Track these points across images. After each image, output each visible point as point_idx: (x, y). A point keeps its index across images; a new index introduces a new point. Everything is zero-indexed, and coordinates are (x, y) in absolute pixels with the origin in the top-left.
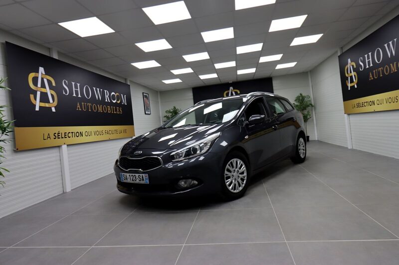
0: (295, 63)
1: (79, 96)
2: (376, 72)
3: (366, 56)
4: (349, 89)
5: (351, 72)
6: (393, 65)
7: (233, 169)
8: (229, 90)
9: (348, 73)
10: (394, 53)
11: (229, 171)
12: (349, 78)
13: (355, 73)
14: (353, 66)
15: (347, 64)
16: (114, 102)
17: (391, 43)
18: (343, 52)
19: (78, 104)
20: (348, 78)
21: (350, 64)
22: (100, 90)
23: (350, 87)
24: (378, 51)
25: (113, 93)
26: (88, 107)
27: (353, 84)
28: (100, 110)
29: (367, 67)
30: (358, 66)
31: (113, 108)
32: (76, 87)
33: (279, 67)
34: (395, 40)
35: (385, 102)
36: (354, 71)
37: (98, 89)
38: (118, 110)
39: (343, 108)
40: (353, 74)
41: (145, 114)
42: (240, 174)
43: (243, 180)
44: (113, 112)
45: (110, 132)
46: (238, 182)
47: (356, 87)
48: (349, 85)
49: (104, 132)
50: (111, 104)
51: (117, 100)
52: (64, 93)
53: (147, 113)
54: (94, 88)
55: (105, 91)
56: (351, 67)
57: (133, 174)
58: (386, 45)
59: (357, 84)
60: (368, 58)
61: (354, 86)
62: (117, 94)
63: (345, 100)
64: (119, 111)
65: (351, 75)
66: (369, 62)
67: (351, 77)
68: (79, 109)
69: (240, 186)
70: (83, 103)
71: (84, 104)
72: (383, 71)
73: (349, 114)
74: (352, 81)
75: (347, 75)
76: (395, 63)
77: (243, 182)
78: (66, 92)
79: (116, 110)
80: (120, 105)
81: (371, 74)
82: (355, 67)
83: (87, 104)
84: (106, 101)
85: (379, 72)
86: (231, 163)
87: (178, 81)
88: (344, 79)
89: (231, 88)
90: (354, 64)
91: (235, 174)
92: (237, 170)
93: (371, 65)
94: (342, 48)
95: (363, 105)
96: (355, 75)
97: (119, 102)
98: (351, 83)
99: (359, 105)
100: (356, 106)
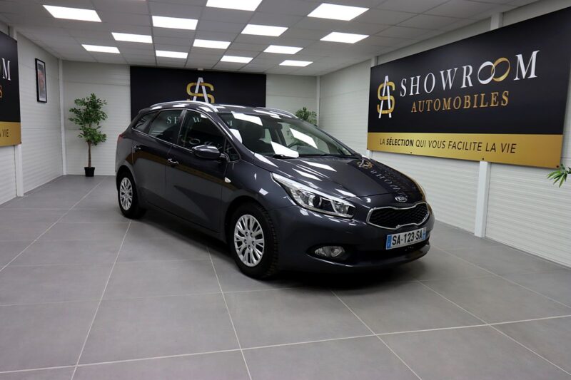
2: (422, 103)
3: (412, 78)
4: (380, 117)
5: (386, 95)
6: (447, 101)
8: (197, 82)
9: (381, 95)
10: (451, 85)
12: (382, 102)
13: (392, 98)
14: (391, 87)
15: (383, 82)
17: (449, 71)
18: (379, 64)
20: (380, 101)
21: (387, 83)
23: (382, 115)
24: (430, 78)
27: (386, 112)
29: (412, 94)
30: (399, 89)
34: (456, 69)
35: (427, 144)
36: (391, 95)
39: (366, 141)
40: (389, 98)
47: (390, 116)
48: (381, 112)
56: (388, 87)
58: (442, 72)
59: (392, 113)
60: (415, 83)
61: (388, 114)
63: (370, 130)
65: (385, 98)
66: (415, 88)
67: (386, 102)
72: (432, 105)
73: (372, 151)
74: (385, 107)
75: (379, 97)
76: (450, 99)
81: (414, 104)
82: (394, 89)
85: (426, 105)
88: (374, 102)
89: (200, 80)
90: (393, 85)
93: (417, 93)
94: (377, 58)
95: (396, 143)
96: (391, 101)
98: (383, 109)
99: (390, 142)
100: (386, 142)
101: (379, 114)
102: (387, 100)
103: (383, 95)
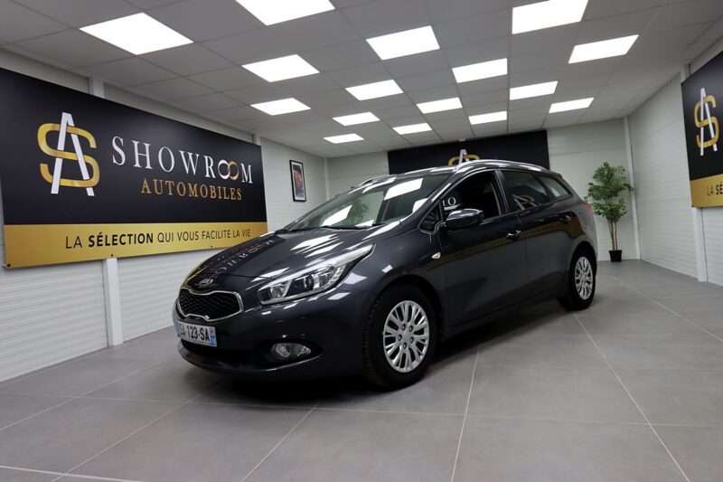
0: (590, 100)
1: (149, 167)
4: (702, 154)
5: (705, 117)
7: (403, 322)
8: (459, 155)
9: (699, 120)
11: (392, 325)
12: (702, 129)
13: (714, 120)
14: (710, 104)
15: (699, 100)
16: (225, 177)
18: (692, 73)
19: (145, 182)
20: (699, 129)
21: (705, 99)
22: (194, 157)
23: (705, 149)
25: (222, 162)
26: (166, 187)
27: (709, 144)
28: (193, 192)
31: (222, 190)
32: (142, 149)
33: (556, 108)
36: (711, 116)
37: (190, 154)
38: (232, 193)
39: (690, 195)
40: (711, 121)
41: (294, 200)
42: (416, 333)
43: (420, 346)
44: (223, 196)
45: (214, 235)
46: (410, 349)
47: (715, 149)
48: (702, 145)
49: (200, 234)
50: (218, 181)
51: (232, 175)
52: (115, 161)
53: (296, 198)
54: (182, 153)
55: (206, 157)
56: (707, 105)
57: (193, 326)
59: (717, 143)
61: (712, 147)
62: (232, 163)
63: (693, 176)
64: (236, 194)
65: (705, 123)
67: (707, 127)
68: (146, 190)
69: (413, 358)
70: (155, 181)
71: (158, 183)
73: (701, 208)
74: (707, 138)
75: (697, 124)
77: (422, 350)
78: (119, 159)
79: (228, 193)
80: (238, 184)
82: (714, 106)
83: (163, 183)
84: (208, 175)
86: (399, 309)
87: (354, 137)
88: (691, 132)
89: (463, 152)
90: (712, 99)
91: (405, 333)
92: (409, 324)
94: (689, 66)
96: (713, 124)
97: (235, 178)
98: (705, 141)
99: (720, 190)
100: (715, 191)
101: (700, 149)
102: (708, 126)
103: (702, 119)
